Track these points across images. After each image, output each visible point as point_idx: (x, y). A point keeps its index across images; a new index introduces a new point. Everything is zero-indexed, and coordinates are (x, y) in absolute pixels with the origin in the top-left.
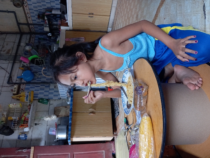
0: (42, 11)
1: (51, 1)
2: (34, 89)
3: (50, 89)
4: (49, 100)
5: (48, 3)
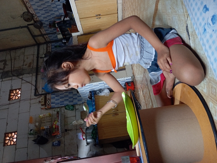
0: (52, 20)
1: (59, 9)
2: (59, 97)
3: (73, 95)
4: (74, 106)
5: (55, 11)
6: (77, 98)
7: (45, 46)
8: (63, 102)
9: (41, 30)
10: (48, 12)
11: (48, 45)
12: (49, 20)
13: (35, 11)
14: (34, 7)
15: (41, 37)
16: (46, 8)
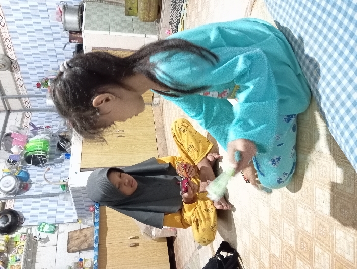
0: (43, 75)
1: (60, 60)
2: (30, 207)
3: (58, 205)
4: (57, 225)
5: (53, 62)
6: (63, 212)
7: (20, 115)
8: (37, 216)
9: (20, 88)
10: (40, 61)
11: (27, 114)
12: (38, 74)
13: (17, 55)
14: (17, 49)
15: (17, 100)
16: (38, 54)
